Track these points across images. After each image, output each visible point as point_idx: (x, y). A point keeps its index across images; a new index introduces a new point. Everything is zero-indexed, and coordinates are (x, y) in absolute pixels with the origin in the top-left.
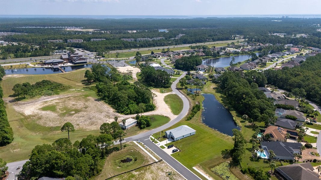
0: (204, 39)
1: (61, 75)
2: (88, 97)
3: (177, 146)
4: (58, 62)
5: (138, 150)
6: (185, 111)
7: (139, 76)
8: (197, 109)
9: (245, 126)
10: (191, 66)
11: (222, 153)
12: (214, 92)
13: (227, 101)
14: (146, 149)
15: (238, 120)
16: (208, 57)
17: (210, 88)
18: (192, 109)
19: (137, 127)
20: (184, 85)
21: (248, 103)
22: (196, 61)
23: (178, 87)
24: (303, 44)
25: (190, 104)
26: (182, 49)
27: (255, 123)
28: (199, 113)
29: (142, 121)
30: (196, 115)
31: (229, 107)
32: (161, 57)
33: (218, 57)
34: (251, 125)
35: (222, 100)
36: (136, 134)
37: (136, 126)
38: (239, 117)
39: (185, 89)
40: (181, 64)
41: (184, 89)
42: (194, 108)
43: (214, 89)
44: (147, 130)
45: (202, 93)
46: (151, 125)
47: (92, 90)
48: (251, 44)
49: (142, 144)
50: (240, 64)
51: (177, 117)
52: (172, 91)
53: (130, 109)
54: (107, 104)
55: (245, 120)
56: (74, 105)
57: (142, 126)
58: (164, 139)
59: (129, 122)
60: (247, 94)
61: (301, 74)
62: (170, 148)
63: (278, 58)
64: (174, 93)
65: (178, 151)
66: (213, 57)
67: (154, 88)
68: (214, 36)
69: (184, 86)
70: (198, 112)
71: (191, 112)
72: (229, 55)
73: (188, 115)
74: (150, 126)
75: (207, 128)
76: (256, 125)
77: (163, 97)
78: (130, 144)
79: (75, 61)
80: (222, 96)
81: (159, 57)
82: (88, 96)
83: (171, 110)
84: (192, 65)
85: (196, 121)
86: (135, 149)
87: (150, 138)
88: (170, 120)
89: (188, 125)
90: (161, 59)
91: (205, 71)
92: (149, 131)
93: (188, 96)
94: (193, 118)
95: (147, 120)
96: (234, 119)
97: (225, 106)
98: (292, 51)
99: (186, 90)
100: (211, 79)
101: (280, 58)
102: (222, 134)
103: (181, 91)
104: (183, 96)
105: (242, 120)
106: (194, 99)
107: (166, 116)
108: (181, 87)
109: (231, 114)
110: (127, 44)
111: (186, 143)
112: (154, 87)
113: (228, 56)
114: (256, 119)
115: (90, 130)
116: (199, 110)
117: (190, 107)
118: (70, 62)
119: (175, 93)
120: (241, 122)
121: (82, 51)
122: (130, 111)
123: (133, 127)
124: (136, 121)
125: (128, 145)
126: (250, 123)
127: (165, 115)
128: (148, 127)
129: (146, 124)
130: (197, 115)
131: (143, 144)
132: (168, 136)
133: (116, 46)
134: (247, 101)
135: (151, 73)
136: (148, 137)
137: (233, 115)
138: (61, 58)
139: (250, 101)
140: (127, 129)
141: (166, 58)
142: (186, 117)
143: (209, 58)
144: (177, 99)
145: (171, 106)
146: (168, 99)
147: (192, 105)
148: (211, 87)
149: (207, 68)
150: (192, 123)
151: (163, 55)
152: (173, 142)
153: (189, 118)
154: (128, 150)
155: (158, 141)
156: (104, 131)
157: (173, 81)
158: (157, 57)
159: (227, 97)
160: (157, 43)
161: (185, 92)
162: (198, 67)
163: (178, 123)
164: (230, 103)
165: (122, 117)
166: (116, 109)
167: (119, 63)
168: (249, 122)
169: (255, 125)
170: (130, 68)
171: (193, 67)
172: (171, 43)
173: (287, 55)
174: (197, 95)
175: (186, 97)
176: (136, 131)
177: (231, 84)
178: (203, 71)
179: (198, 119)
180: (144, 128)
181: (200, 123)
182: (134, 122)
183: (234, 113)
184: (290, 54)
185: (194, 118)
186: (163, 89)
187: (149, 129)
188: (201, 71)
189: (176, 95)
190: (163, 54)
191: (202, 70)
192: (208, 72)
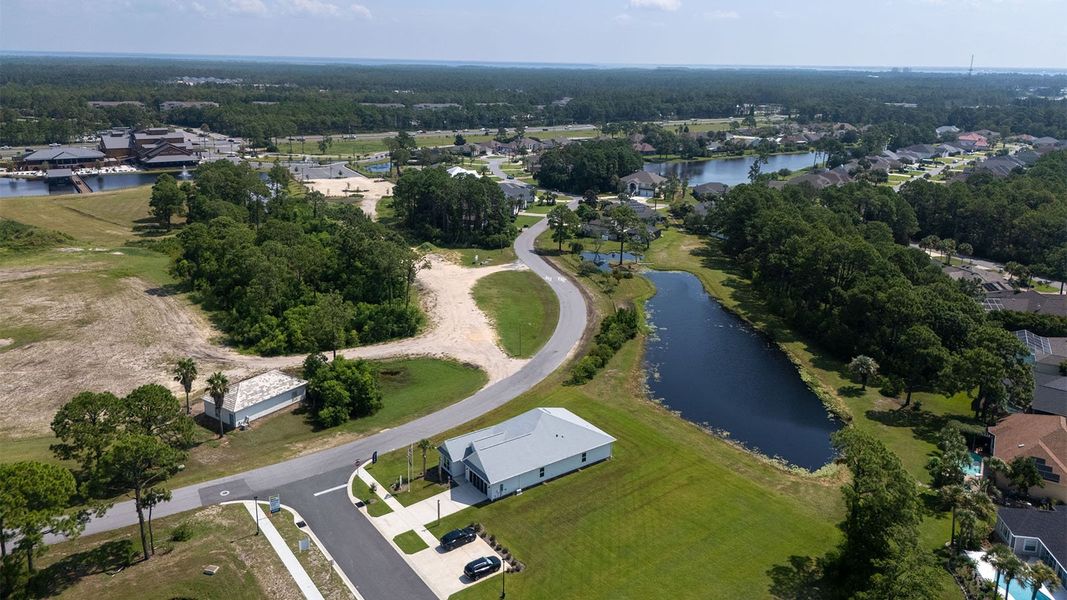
0: (648, 108)
1: (63, 202)
2: (123, 280)
3: (496, 532)
4: (80, 160)
5: (248, 563)
6: (567, 341)
7: (390, 207)
8: (624, 331)
9: (871, 415)
10: (599, 177)
11: (778, 581)
12: (696, 263)
13: (759, 299)
14: (302, 556)
15: (827, 386)
16: (664, 156)
17: (679, 250)
18: (598, 331)
19: (301, 418)
20: (569, 238)
21: (869, 298)
22: (621, 157)
23: (543, 247)
24: (994, 126)
25: (590, 312)
26: (570, 136)
27: (916, 397)
28: (634, 349)
29: (326, 384)
30: (617, 358)
31: (771, 325)
32: (490, 154)
33: (701, 159)
34: (897, 407)
35: (734, 297)
36: (278, 459)
37: (295, 412)
38: (828, 368)
39: (572, 253)
40: (562, 171)
41: (566, 253)
42: (608, 326)
43: (694, 253)
44: (349, 437)
45: (644, 271)
46: (378, 408)
47: (158, 254)
48: (813, 126)
49: (291, 517)
50: (785, 175)
51: (525, 367)
52: (514, 258)
53: (287, 329)
54: (199, 306)
55: (860, 386)
56: (32, 310)
57: (325, 413)
58: (430, 490)
59: (258, 389)
60: (860, 260)
61: (1053, 196)
62: (456, 546)
63: (920, 161)
64: (521, 267)
65: (506, 566)
66: (682, 158)
67: (439, 250)
68: (684, 100)
69: (567, 242)
70: (627, 346)
71: (595, 346)
72: (741, 154)
73: (577, 356)
74: (372, 414)
75: (673, 423)
76: (923, 408)
77: (472, 282)
78: (218, 520)
79: (150, 158)
80: (734, 281)
81: (483, 153)
82: (126, 275)
83: (499, 334)
84: (604, 173)
85: (614, 388)
86: (235, 559)
87: (349, 485)
88: (486, 381)
89: (574, 408)
90: (488, 160)
91: (657, 196)
92: (362, 441)
93: (581, 280)
94: (600, 373)
95: (355, 383)
96: (806, 377)
97: (754, 320)
98: (964, 144)
99: (576, 256)
100: (681, 222)
101: (930, 163)
102: (759, 457)
103: (553, 262)
104: (563, 279)
105: (847, 383)
106: (610, 291)
107: (467, 365)
108: (555, 246)
109: (784, 354)
110: (371, 117)
111: (555, 514)
112: (440, 246)
113: (737, 154)
114: (925, 375)
115: (28, 434)
116: (633, 336)
117: (589, 321)
118: (129, 163)
119: (526, 268)
120: (845, 392)
121: (202, 132)
122: (289, 336)
123: (281, 417)
124: (296, 383)
125: (205, 528)
126: (889, 400)
127: (463, 358)
128: (359, 421)
129: (348, 400)
130: (625, 360)
131: (298, 519)
132: (454, 472)
133: (329, 119)
134: (866, 292)
135: (430, 185)
136: (343, 474)
137: (797, 361)
138: (102, 148)
139: (879, 288)
140: (242, 428)
141: (507, 158)
142: (570, 366)
143: (667, 160)
144: (536, 289)
145: (499, 318)
146: (494, 291)
147: (601, 314)
148: (684, 248)
149: (661, 183)
150: (595, 398)
151: (500, 149)
152: (478, 506)
153: (581, 373)
154: (192, 561)
155: (392, 502)
156: (70, 442)
157: (525, 226)
158: (476, 153)
159: (756, 284)
160: (481, 118)
161: (570, 266)
162: (628, 180)
163: (525, 395)
164: (773, 309)
165: (242, 365)
166: (228, 330)
167: (324, 169)
168: (884, 393)
169: (917, 407)
170: (358, 182)
171: (607, 180)
172: (531, 119)
173: (951, 155)
174: (623, 274)
175: (574, 282)
176: (286, 437)
177: (777, 222)
178: (646, 196)
179: (625, 379)
180: (336, 422)
181: (636, 396)
182: (285, 388)
183: (801, 352)
184: (959, 153)
185: (609, 370)
186: (477, 254)
187: (362, 432)
188: (638, 194)
189: (529, 275)
190: (499, 144)
191: (642, 192)
192: (665, 200)
